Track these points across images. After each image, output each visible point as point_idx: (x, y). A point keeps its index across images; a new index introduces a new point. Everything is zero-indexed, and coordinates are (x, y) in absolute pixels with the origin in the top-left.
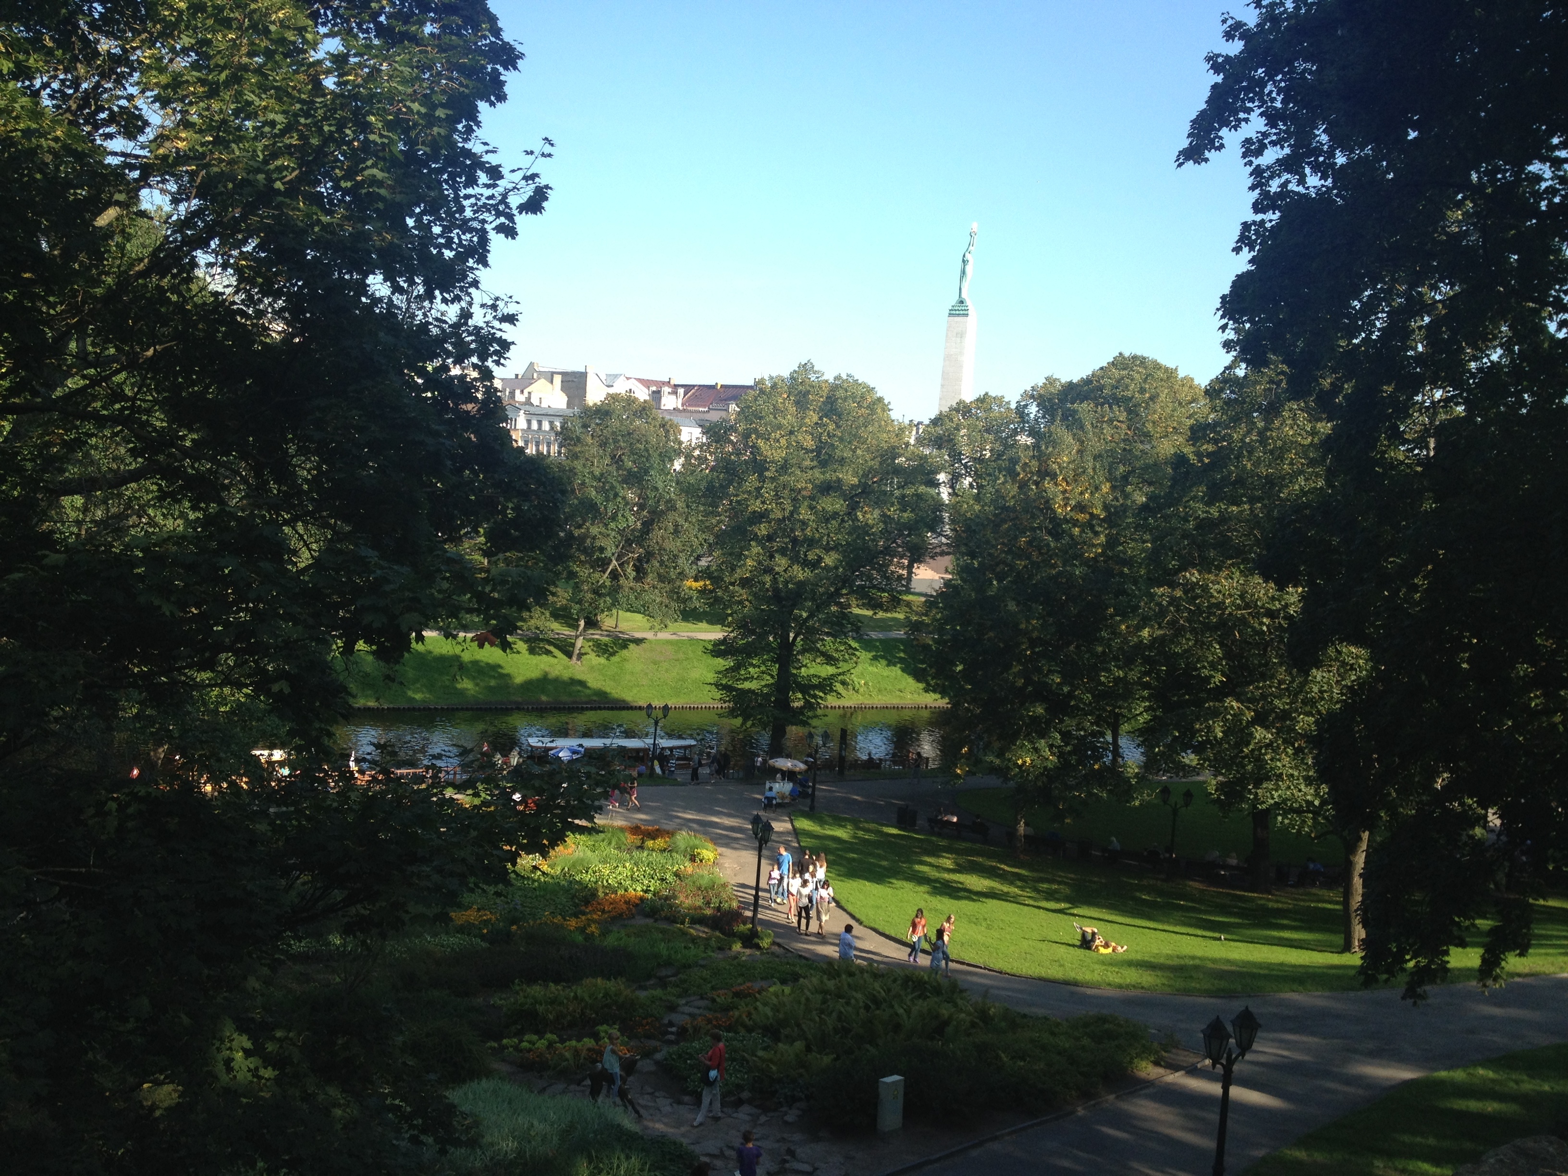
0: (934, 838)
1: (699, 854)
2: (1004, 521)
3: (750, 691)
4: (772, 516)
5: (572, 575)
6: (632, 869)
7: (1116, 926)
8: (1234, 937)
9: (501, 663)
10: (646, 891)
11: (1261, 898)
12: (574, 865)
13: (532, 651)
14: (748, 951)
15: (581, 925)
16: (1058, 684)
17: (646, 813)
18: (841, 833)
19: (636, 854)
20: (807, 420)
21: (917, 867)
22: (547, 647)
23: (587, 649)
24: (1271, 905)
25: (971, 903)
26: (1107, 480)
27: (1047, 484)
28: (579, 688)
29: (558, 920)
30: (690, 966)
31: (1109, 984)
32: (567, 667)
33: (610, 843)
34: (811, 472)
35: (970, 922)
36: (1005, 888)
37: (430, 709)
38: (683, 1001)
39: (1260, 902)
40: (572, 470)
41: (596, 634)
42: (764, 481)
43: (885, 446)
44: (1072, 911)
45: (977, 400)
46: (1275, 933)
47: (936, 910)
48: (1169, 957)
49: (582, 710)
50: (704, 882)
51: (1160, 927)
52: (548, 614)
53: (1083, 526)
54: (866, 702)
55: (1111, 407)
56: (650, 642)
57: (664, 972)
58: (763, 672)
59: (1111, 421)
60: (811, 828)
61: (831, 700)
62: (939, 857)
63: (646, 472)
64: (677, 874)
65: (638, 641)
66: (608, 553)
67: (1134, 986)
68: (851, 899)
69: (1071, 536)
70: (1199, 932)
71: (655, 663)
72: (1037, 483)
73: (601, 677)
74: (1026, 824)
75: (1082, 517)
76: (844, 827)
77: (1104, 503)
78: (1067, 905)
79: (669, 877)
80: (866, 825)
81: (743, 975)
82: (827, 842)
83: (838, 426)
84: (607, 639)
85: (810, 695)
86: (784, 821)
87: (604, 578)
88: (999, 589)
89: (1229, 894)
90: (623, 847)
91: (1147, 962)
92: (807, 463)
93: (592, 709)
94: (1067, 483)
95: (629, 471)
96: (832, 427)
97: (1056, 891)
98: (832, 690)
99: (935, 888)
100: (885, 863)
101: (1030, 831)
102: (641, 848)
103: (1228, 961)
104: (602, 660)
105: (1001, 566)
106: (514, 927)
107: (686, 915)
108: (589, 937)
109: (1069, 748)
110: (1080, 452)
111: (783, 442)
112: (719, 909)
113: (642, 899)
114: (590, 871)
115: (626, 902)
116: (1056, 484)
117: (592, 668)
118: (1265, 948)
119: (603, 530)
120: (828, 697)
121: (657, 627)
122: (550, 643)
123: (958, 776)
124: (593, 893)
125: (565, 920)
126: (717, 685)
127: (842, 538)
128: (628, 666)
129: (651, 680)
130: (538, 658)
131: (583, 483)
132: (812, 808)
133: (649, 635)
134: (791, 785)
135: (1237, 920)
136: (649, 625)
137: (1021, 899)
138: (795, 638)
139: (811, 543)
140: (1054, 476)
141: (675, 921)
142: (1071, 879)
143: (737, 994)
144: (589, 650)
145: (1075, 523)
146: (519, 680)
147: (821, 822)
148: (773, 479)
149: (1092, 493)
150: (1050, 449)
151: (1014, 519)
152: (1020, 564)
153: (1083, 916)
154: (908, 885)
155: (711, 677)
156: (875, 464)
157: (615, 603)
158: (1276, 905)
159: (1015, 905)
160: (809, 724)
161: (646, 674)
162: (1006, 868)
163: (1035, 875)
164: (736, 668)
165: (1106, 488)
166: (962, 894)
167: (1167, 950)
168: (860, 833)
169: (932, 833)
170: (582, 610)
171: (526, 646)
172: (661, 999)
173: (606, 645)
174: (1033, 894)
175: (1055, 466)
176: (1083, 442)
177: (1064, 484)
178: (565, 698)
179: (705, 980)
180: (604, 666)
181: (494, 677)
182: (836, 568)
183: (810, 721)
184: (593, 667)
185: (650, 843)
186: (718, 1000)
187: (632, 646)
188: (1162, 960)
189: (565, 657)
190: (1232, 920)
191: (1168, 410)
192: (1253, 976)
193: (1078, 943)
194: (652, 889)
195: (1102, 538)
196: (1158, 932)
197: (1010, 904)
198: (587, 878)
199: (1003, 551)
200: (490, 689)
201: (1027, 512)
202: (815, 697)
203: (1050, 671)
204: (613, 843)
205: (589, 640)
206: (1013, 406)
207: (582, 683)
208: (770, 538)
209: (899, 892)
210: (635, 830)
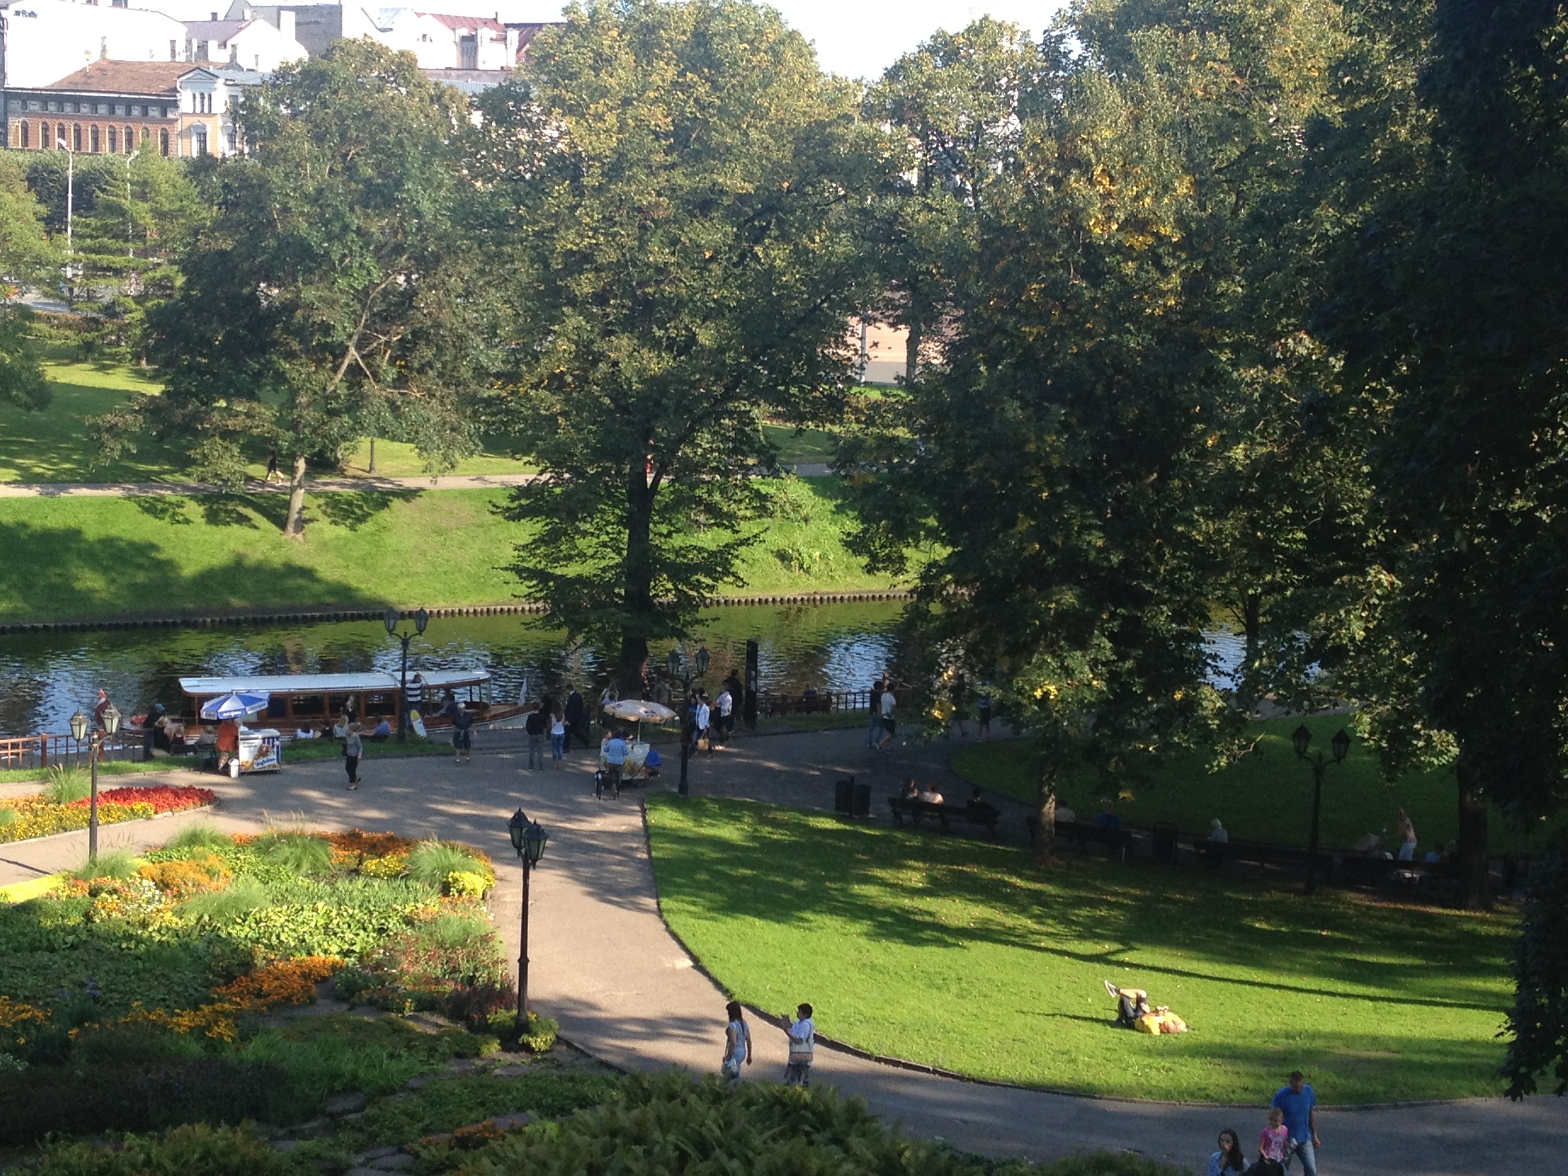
0: (899, 835)
1: (456, 880)
2: (999, 254)
3: (579, 579)
4: (601, 260)
5: (281, 378)
6: (327, 914)
7: (1194, 981)
8: (1400, 994)
9: (155, 542)
10: (346, 954)
11: (1469, 919)
12: (220, 912)
13: (212, 518)
14: (509, 1057)
15: (200, 1021)
16: (1099, 550)
17: (380, 808)
18: (729, 832)
19: (342, 885)
20: (655, 78)
21: (857, 889)
22: (241, 509)
23: (314, 512)
24: (1484, 930)
25: (941, 951)
26: (1186, 171)
27: (1075, 183)
28: (301, 582)
29: (158, 1014)
30: (393, 1092)
31: (1150, 1093)
32: (277, 546)
33: (298, 867)
34: (664, 175)
35: (931, 985)
36: (1012, 920)
37: (23, 630)
38: (361, 1159)
39: (1467, 927)
40: (263, 184)
41: (331, 484)
42: (582, 195)
43: (803, 122)
44: (1122, 957)
45: (968, 30)
46: (1478, 984)
47: (873, 967)
48: (1272, 1035)
49: (310, 621)
50: (451, 933)
51: (1274, 979)
52: (236, 451)
53: (1140, 258)
54: (825, 589)
55: (1202, 36)
56: (431, 494)
57: (338, 1105)
58: (605, 545)
59: (1202, 61)
60: (676, 824)
61: (726, 590)
62: (900, 867)
63: (398, 185)
64: (409, 921)
65: (408, 495)
66: (338, 336)
67: (1192, 1095)
68: (723, 953)
69: (1122, 279)
70: (1341, 987)
71: (439, 532)
72: (1056, 182)
73: (341, 562)
74: (1060, 804)
75: (1139, 241)
76: (738, 819)
77: (1178, 212)
78: (1116, 946)
79: (393, 924)
80: (780, 816)
81: (482, 1104)
82: (699, 850)
83: (715, 87)
84: (351, 491)
85: (687, 583)
86: (632, 813)
87: (337, 383)
88: (990, 380)
89: (1410, 913)
90: (323, 872)
91: (1229, 1047)
92: (658, 158)
93: (328, 619)
94: (1112, 181)
95: (368, 182)
96: (702, 90)
97: (1101, 922)
98: (727, 572)
99: (882, 925)
100: (799, 883)
101: (1068, 815)
102: (355, 872)
103: (1375, 1041)
104: (342, 531)
105: (996, 339)
106: (74, 1031)
107: (409, 994)
108: (215, 1045)
109: (1129, 664)
110: (1136, 120)
111: (611, 119)
112: (471, 980)
113: (334, 967)
114: (250, 918)
115: (305, 976)
116: (1090, 181)
117: (324, 546)
118: (1450, 1014)
119: (326, 293)
120: (720, 585)
121: (436, 467)
122: (247, 503)
123: (936, 722)
124: (246, 963)
125: (173, 1015)
126: (518, 570)
127: (732, 295)
128: (390, 540)
129: (433, 564)
130: (224, 530)
131: (286, 209)
132: (683, 789)
133: (423, 482)
134: (647, 747)
135: (1417, 962)
136: (420, 464)
137: (1032, 939)
138: (656, 481)
139: (676, 306)
140: (1085, 167)
141: (387, 1009)
142: (1135, 898)
143: (464, 1143)
144: (319, 514)
145: (1127, 253)
146: (189, 571)
147: (698, 811)
148: (600, 190)
149: (1157, 197)
150: (1078, 117)
151: (1017, 250)
152: (1031, 332)
153: (1138, 966)
154: (833, 923)
155: (508, 555)
156: (785, 155)
157: (358, 427)
158: (1492, 930)
159: (1022, 951)
160: (686, 636)
161: (424, 553)
162: (1019, 882)
163: (1068, 892)
164: (550, 538)
165: (1183, 187)
166: (927, 934)
167: (1272, 1022)
168: (766, 830)
169: (899, 825)
170: (298, 440)
171: (201, 510)
172: (318, 1156)
173: (350, 504)
174: (1060, 929)
175: (1087, 149)
176: (1141, 101)
177: (1106, 181)
178: (275, 601)
179: (411, 1116)
180: (347, 541)
181: (140, 567)
182: (721, 350)
183: (688, 630)
184: (325, 544)
185: (371, 864)
186: (424, 1154)
187: (397, 503)
188: (1257, 1042)
189: (273, 527)
190: (1408, 961)
191: (1311, 38)
192: (1411, 1067)
193: (1114, 1016)
194: (357, 948)
195: (1175, 279)
196: (1266, 990)
197: (1010, 948)
198: (240, 932)
199: (998, 309)
200: (136, 589)
201: (1038, 235)
202: (697, 586)
203: (1085, 528)
204: (305, 867)
205: (317, 496)
206: (1038, 38)
207: (307, 573)
208: (601, 299)
209: (813, 937)
210: (350, 840)
